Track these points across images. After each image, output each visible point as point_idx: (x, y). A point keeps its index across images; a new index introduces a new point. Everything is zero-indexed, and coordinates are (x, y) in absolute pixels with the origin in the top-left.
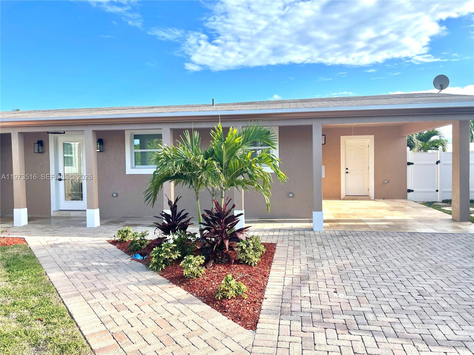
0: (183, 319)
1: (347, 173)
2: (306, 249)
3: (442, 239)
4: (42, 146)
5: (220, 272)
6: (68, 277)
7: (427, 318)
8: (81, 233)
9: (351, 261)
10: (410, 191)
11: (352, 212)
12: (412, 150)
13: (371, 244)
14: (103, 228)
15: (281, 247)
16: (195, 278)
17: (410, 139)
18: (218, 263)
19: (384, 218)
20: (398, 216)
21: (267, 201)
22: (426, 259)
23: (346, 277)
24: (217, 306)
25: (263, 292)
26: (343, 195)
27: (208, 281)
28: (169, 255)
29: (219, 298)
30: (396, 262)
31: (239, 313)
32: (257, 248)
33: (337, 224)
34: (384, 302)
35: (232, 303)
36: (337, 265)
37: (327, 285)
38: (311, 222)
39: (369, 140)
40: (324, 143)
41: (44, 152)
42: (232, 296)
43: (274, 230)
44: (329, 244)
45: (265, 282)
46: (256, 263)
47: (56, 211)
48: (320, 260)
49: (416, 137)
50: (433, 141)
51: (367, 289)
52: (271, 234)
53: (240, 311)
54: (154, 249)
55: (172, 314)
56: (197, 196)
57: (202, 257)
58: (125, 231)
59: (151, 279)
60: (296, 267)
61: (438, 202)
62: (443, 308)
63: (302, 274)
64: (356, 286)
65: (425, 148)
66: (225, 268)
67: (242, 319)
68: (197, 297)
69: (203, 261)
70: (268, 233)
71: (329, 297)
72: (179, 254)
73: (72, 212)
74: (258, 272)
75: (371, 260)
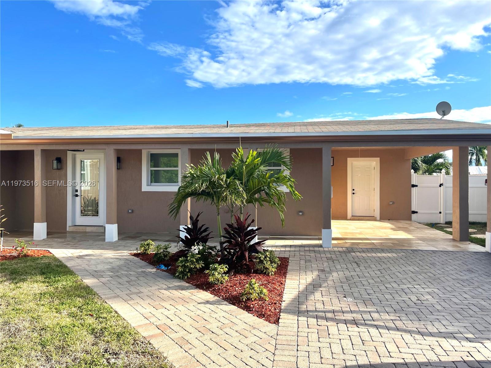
0: (215, 316)
1: (354, 193)
2: (317, 263)
3: (441, 256)
4: (60, 163)
5: (241, 280)
6: (102, 283)
7: (424, 316)
8: (102, 247)
9: (358, 273)
10: (414, 212)
11: (358, 231)
12: (417, 172)
13: (376, 259)
14: (121, 242)
15: (294, 260)
16: (220, 284)
17: (415, 162)
18: (238, 273)
19: (388, 237)
20: (402, 235)
21: (281, 217)
22: (426, 272)
23: (354, 285)
24: (242, 306)
25: (281, 296)
26: (349, 215)
27: (231, 286)
28: (194, 264)
29: (244, 300)
30: (399, 274)
31: (263, 311)
32: (273, 260)
33: (344, 241)
34: (387, 305)
35: (256, 304)
36: (346, 276)
37: (337, 291)
38: (320, 239)
39: (375, 162)
40: (332, 165)
41: (62, 169)
42: (255, 298)
43: (285, 246)
44: (338, 259)
45: (282, 288)
46: (273, 273)
47: (72, 226)
48: (330, 272)
49: (421, 160)
50: (438, 164)
51: (372, 295)
52: (283, 249)
53: (263, 310)
54: (180, 259)
55: (204, 312)
56: (218, 212)
57: (225, 266)
58: (148, 245)
59: (179, 285)
60: (309, 277)
61: (442, 224)
62: (438, 310)
63: (314, 283)
64: (363, 292)
65: (430, 171)
66: (245, 277)
67: (266, 316)
68: (223, 299)
69: (227, 269)
70: (280, 249)
71: (339, 300)
72: (202, 264)
73: (87, 228)
74: (275, 281)
75: (376, 272)
